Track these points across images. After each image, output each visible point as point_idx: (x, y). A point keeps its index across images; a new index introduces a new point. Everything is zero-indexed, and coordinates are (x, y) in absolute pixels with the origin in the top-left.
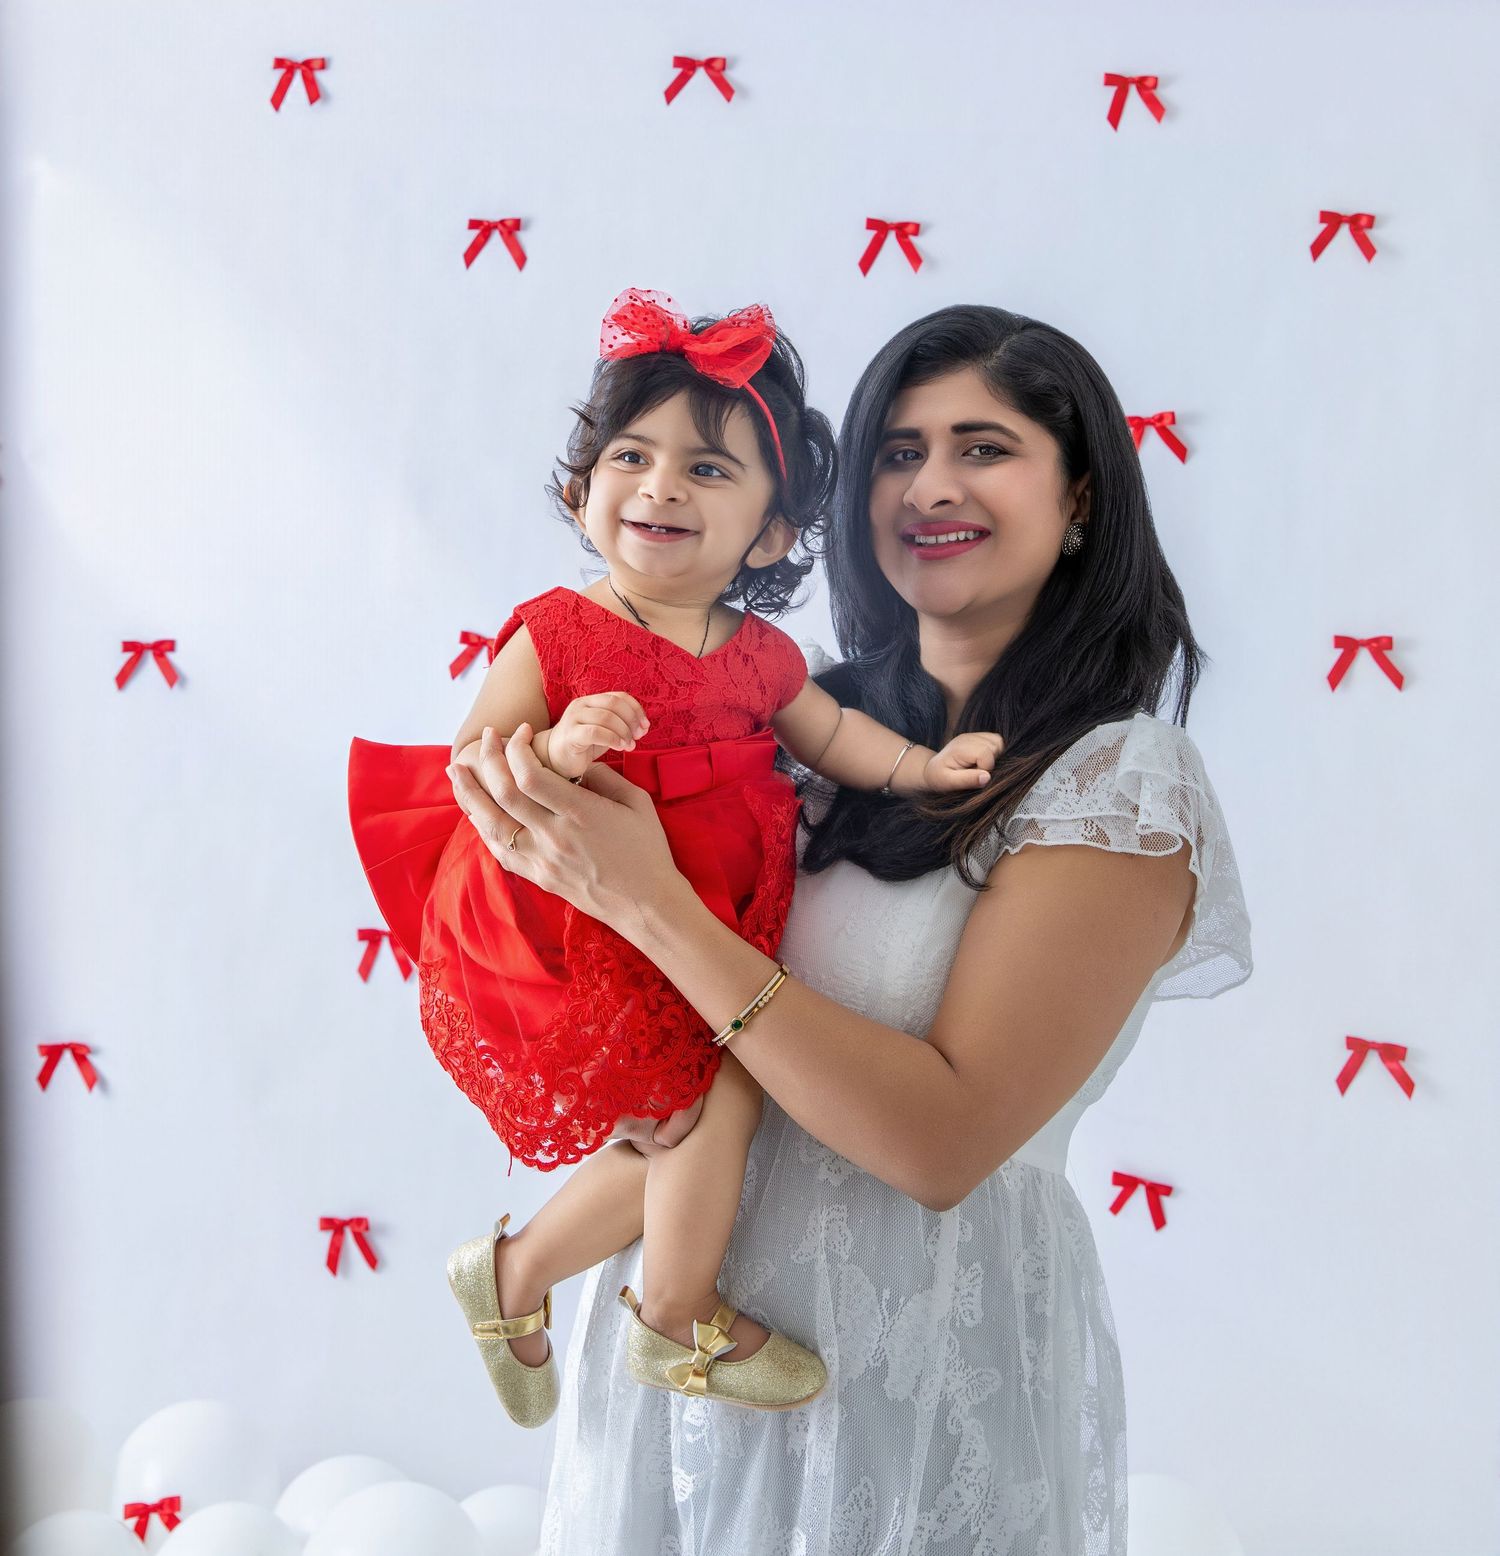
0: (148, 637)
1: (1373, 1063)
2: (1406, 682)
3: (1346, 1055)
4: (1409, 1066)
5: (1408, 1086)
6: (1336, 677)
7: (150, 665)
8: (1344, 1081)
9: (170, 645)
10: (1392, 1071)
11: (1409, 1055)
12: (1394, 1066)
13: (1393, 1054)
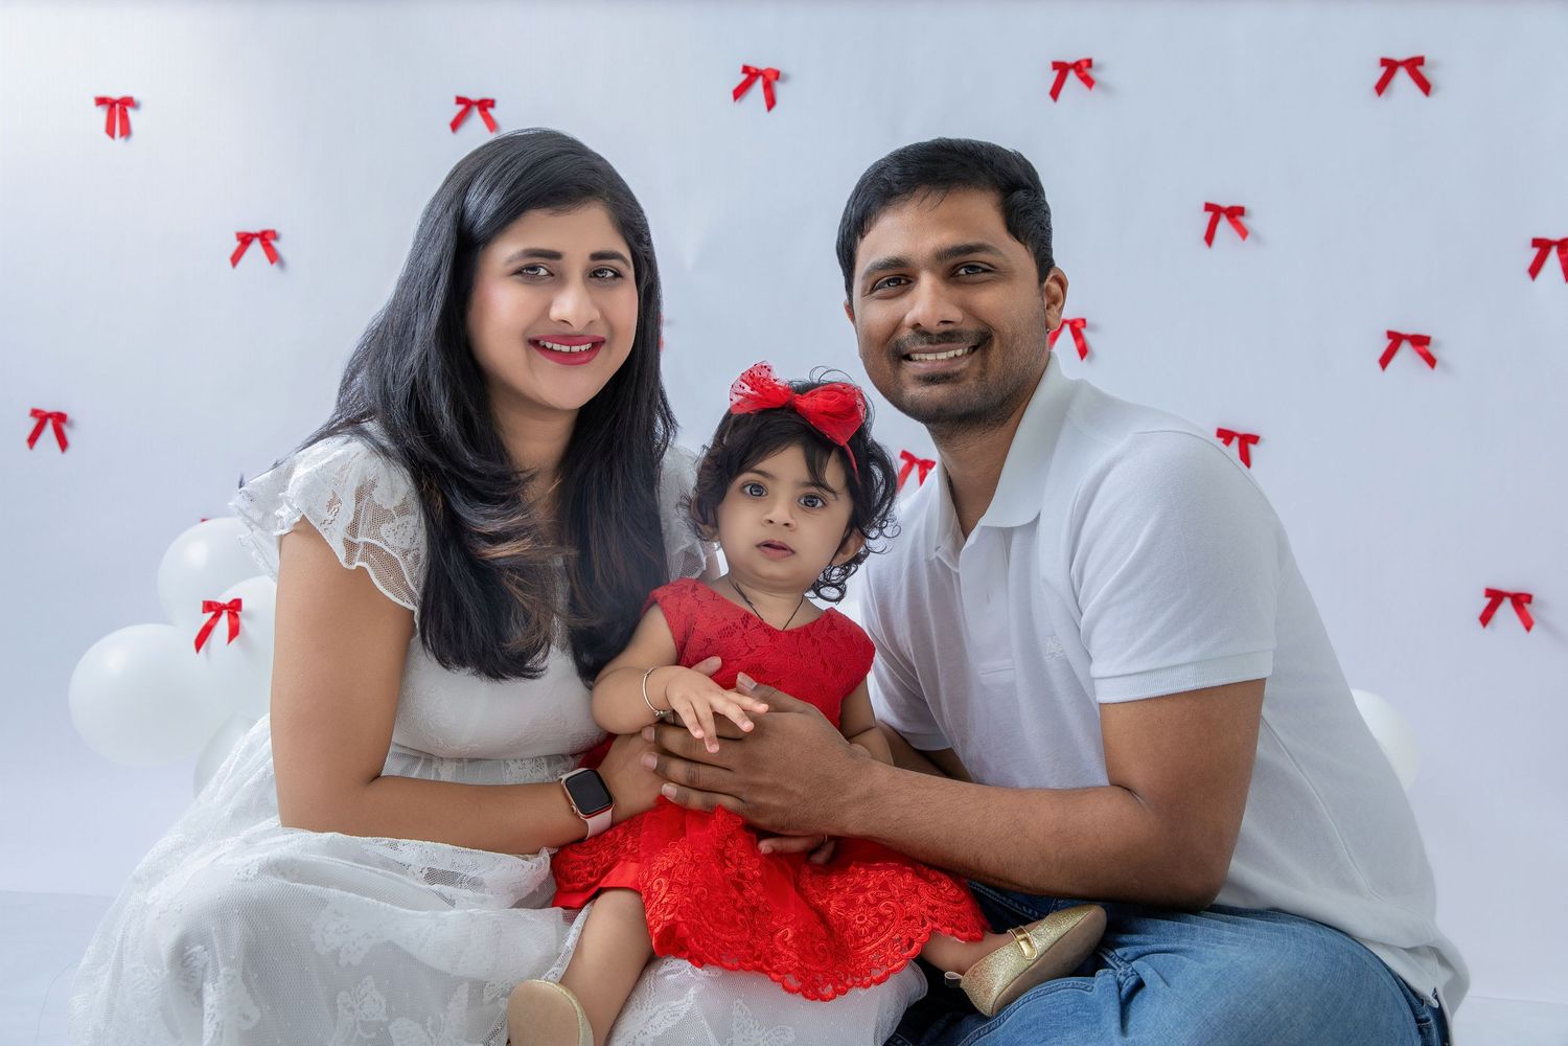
0: (475, 96)
1: (1406, 351)
2: (1432, 89)
3: (1386, 343)
4: (1432, 349)
5: (1431, 361)
6: (1381, 87)
7: (476, 116)
8: (1385, 361)
9: (490, 103)
10: (1420, 353)
11: (1432, 341)
12: (1420, 349)
13: (1420, 342)
